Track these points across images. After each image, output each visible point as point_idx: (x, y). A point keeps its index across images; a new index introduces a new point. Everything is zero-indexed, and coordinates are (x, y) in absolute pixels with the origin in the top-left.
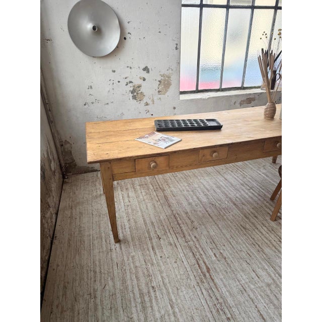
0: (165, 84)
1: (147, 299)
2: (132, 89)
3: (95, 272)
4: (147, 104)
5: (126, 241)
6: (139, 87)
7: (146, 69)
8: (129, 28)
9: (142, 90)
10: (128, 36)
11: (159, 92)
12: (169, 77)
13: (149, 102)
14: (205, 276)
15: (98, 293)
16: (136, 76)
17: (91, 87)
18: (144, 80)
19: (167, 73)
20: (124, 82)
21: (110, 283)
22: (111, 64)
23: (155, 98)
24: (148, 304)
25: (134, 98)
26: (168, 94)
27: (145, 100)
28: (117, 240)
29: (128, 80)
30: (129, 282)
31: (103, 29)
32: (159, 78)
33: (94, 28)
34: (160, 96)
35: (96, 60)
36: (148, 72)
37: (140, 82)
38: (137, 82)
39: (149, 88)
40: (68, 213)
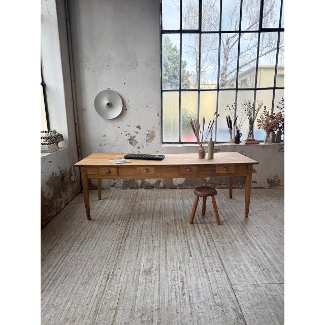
0: (151, 136)
1: (86, 240)
2: (129, 138)
3: (69, 228)
4: (139, 148)
5: (94, 220)
6: (134, 137)
7: (139, 127)
8: (128, 104)
9: (136, 139)
10: (128, 108)
11: (147, 141)
12: (153, 132)
13: (141, 146)
14: (123, 237)
15: (64, 235)
16: (132, 131)
17: (105, 136)
18: (137, 133)
19: (152, 130)
20: (124, 134)
21: (73, 233)
22: (117, 123)
23: (144, 144)
24: (85, 242)
25: (131, 143)
26: (152, 142)
27: (137, 145)
28: (89, 218)
29: (127, 133)
30: (82, 234)
31: (114, 104)
32: (147, 133)
33: (108, 104)
34: (147, 143)
35: (109, 121)
36: (140, 128)
37: (135, 134)
38: (133, 134)
39: (141, 138)
40: (73, 205)
